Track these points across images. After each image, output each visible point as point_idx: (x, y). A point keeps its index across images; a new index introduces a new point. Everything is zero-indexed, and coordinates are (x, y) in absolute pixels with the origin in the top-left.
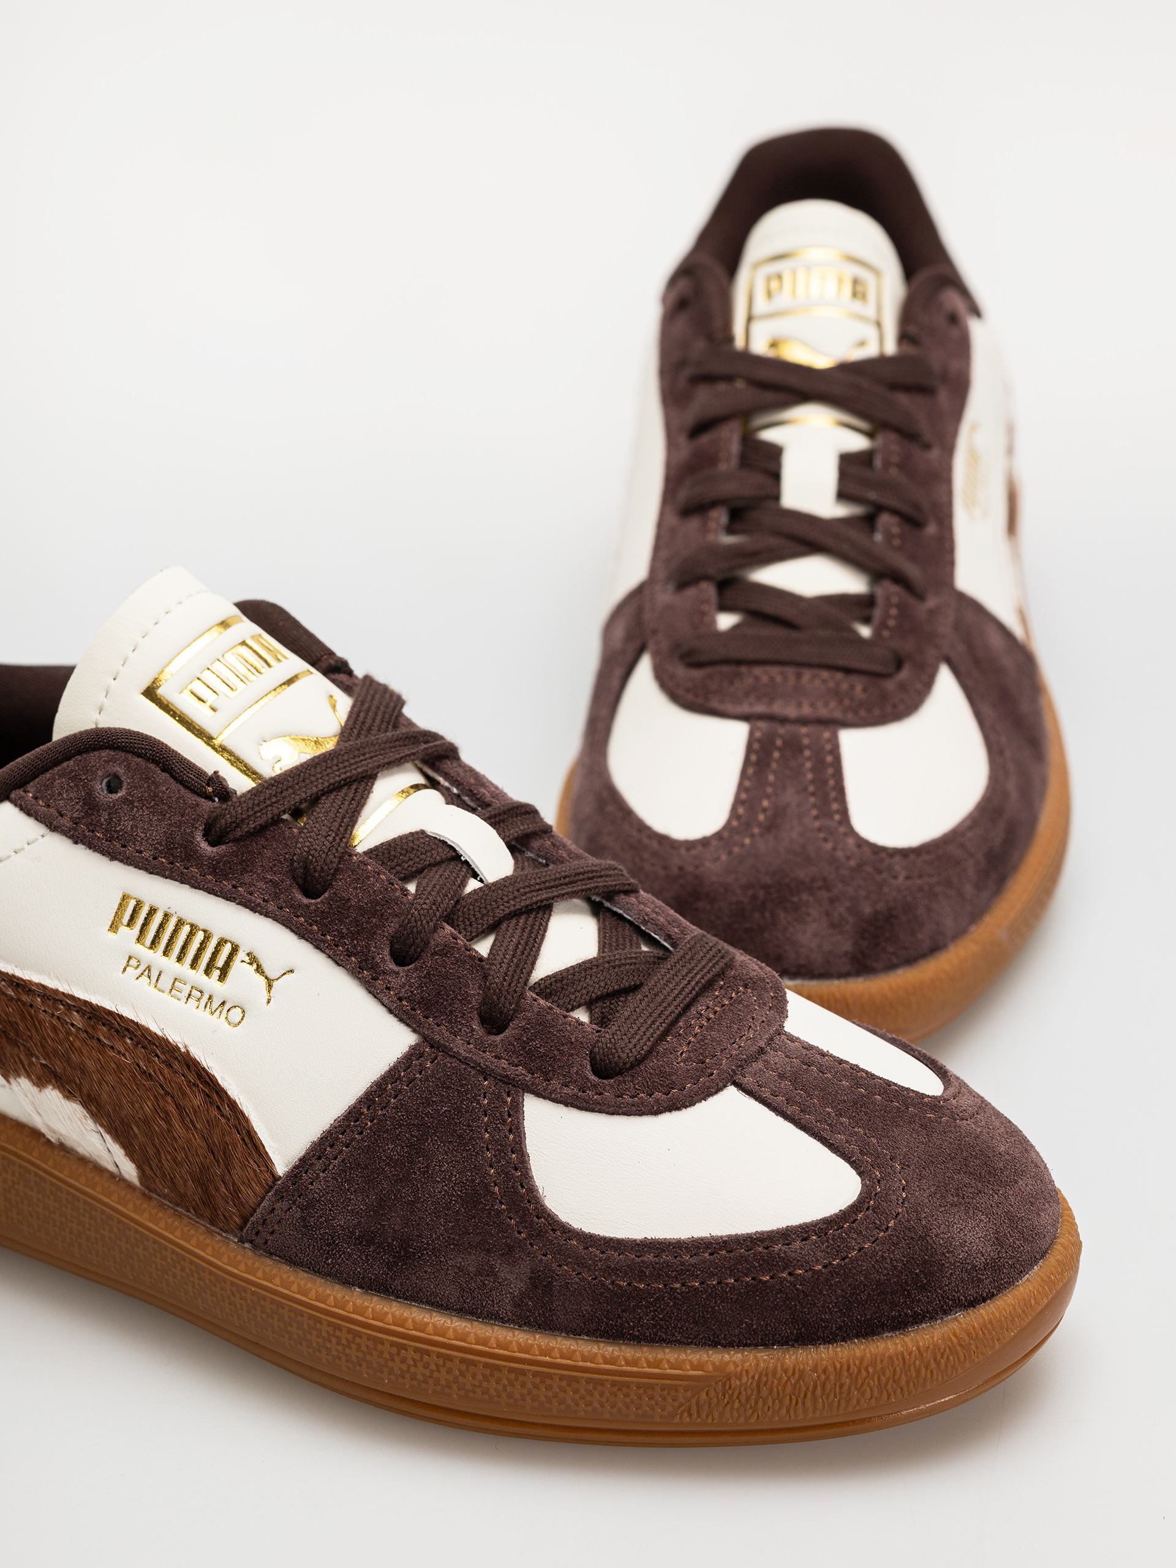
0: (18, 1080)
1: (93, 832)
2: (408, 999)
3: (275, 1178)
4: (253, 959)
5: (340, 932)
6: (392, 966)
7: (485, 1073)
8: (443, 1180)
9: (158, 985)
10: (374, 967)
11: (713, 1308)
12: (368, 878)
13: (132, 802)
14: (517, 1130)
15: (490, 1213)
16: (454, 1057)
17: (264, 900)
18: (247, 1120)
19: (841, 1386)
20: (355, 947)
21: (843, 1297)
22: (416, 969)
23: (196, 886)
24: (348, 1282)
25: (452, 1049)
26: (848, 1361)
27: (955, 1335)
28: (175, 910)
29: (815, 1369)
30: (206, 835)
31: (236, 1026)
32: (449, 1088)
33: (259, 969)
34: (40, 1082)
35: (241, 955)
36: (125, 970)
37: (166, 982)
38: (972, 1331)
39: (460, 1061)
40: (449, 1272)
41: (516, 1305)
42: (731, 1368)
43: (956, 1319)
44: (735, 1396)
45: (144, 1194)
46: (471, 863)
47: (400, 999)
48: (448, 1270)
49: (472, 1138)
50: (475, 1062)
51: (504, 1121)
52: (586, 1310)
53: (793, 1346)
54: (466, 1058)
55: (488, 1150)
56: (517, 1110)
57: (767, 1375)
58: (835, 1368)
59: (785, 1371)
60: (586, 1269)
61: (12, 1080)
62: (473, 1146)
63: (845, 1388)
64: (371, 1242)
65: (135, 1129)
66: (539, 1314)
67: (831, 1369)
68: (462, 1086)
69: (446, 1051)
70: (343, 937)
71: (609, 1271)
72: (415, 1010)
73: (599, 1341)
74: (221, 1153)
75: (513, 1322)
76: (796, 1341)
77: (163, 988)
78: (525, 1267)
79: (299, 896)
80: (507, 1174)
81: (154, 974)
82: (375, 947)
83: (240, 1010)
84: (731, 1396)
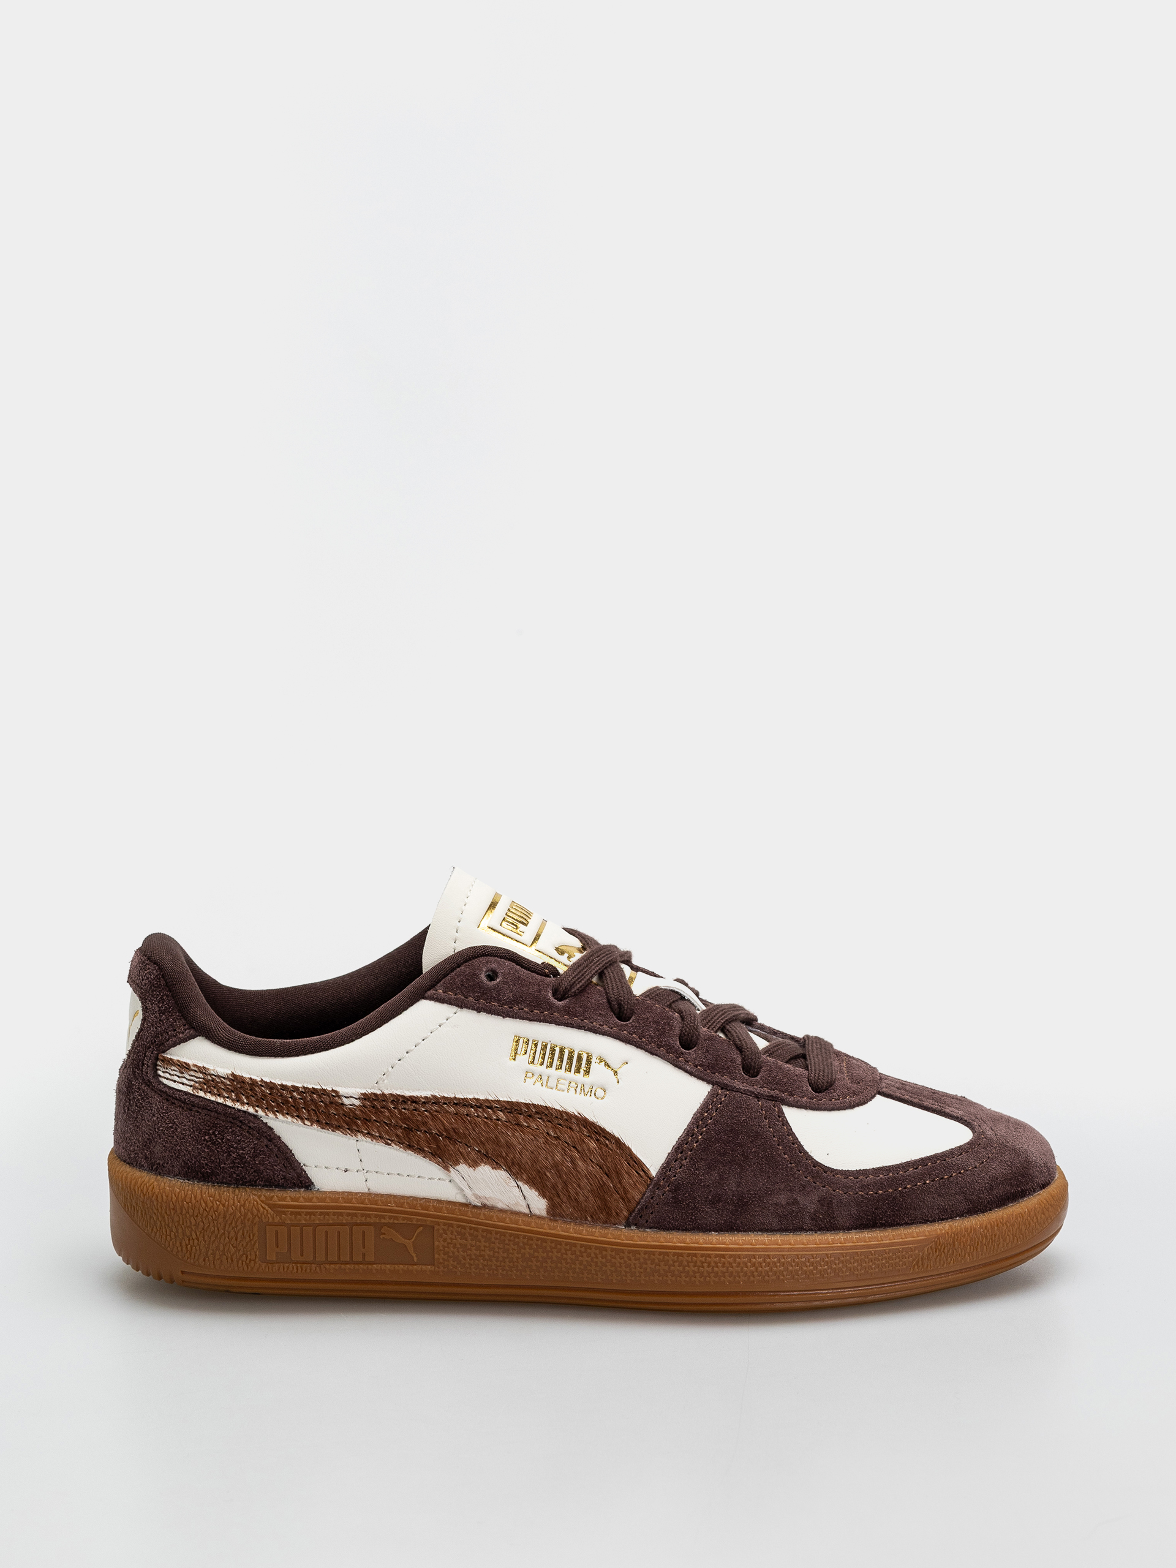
0: (457, 1167)
1: (490, 1003)
2: (701, 1065)
3: (651, 1179)
4: (601, 1060)
5: (650, 1035)
6: (684, 1050)
7: (758, 1097)
8: (755, 1157)
9: (548, 1085)
10: (676, 1051)
12: (649, 1006)
13: (507, 983)
14: (785, 1123)
15: (786, 1170)
16: (737, 1091)
17: (600, 1025)
18: (628, 1148)
19: (995, 1236)
20: (661, 1042)
21: (988, 1183)
22: (698, 1050)
23: (558, 1024)
24: (706, 1229)
25: (735, 1087)
26: (996, 1220)
28: (549, 1040)
29: (981, 1227)
30: (555, 995)
32: (741, 1108)
33: (607, 1065)
34: (474, 1164)
35: (594, 1060)
36: (525, 1080)
37: (552, 1083)
39: (741, 1093)
40: (770, 1208)
41: (812, 1219)
44: (942, 1250)
45: (550, 1219)
46: (691, 1000)
47: (696, 1066)
48: (769, 1207)
50: (751, 1092)
51: (778, 1121)
52: (854, 1213)
53: (966, 1217)
54: (744, 1090)
55: (774, 1137)
56: (781, 1115)
57: (957, 1235)
58: (991, 1225)
60: (850, 1189)
61: (451, 1169)
62: (766, 1136)
63: (997, 1237)
64: (719, 1200)
65: (548, 1174)
66: (827, 1221)
67: (989, 1226)
68: (747, 1105)
69: (732, 1089)
70: (652, 1038)
71: (863, 1187)
72: (706, 1071)
74: (613, 1173)
75: (812, 1230)
76: (967, 1213)
77: (552, 1086)
78: (814, 1196)
79: (618, 1021)
81: (545, 1079)
82: (672, 1041)
83: (602, 1090)
84: (940, 1250)
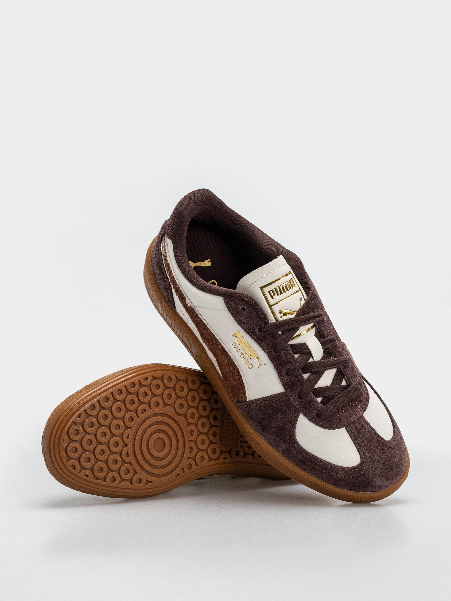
0: (206, 345)
1: (236, 317)
2: (285, 384)
3: (246, 401)
4: (258, 358)
5: (277, 363)
6: (285, 375)
8: (278, 422)
10: (281, 374)
11: (319, 473)
12: (288, 354)
13: (246, 316)
14: (296, 421)
15: (284, 433)
17: (265, 349)
18: (245, 388)
20: (279, 368)
22: (290, 378)
23: (252, 339)
24: (253, 426)
27: (366, 496)
28: (247, 340)
30: (259, 329)
31: (250, 368)
32: (286, 405)
33: (259, 361)
35: (256, 356)
36: (232, 344)
37: (240, 352)
38: (370, 497)
41: (282, 450)
42: (319, 484)
43: (368, 493)
46: (313, 355)
49: (286, 417)
50: (293, 403)
54: (292, 401)
56: (297, 416)
59: (329, 489)
60: (298, 454)
61: (204, 344)
62: (286, 419)
66: (286, 455)
68: (289, 406)
71: (302, 456)
72: (286, 386)
73: (296, 465)
74: (238, 390)
75: (280, 453)
78: (287, 446)
79: (272, 351)
80: (290, 428)
81: (238, 349)
82: (283, 370)
83: (252, 366)
